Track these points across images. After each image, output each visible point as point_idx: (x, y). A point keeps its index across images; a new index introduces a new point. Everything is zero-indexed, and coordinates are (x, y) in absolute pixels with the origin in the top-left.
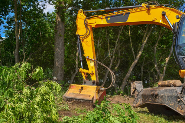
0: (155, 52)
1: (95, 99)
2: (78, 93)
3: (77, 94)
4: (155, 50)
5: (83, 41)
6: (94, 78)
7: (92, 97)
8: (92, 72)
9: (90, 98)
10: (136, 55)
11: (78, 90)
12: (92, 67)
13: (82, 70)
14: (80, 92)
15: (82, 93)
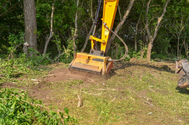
0: (148, 10)
1: (103, 71)
2: (85, 63)
3: (84, 65)
4: (148, 7)
5: (106, 3)
6: (103, 48)
7: (101, 69)
8: (104, 42)
9: (99, 70)
10: (123, 15)
11: (86, 60)
12: (106, 36)
13: (92, 37)
14: (88, 62)
15: (89, 64)
